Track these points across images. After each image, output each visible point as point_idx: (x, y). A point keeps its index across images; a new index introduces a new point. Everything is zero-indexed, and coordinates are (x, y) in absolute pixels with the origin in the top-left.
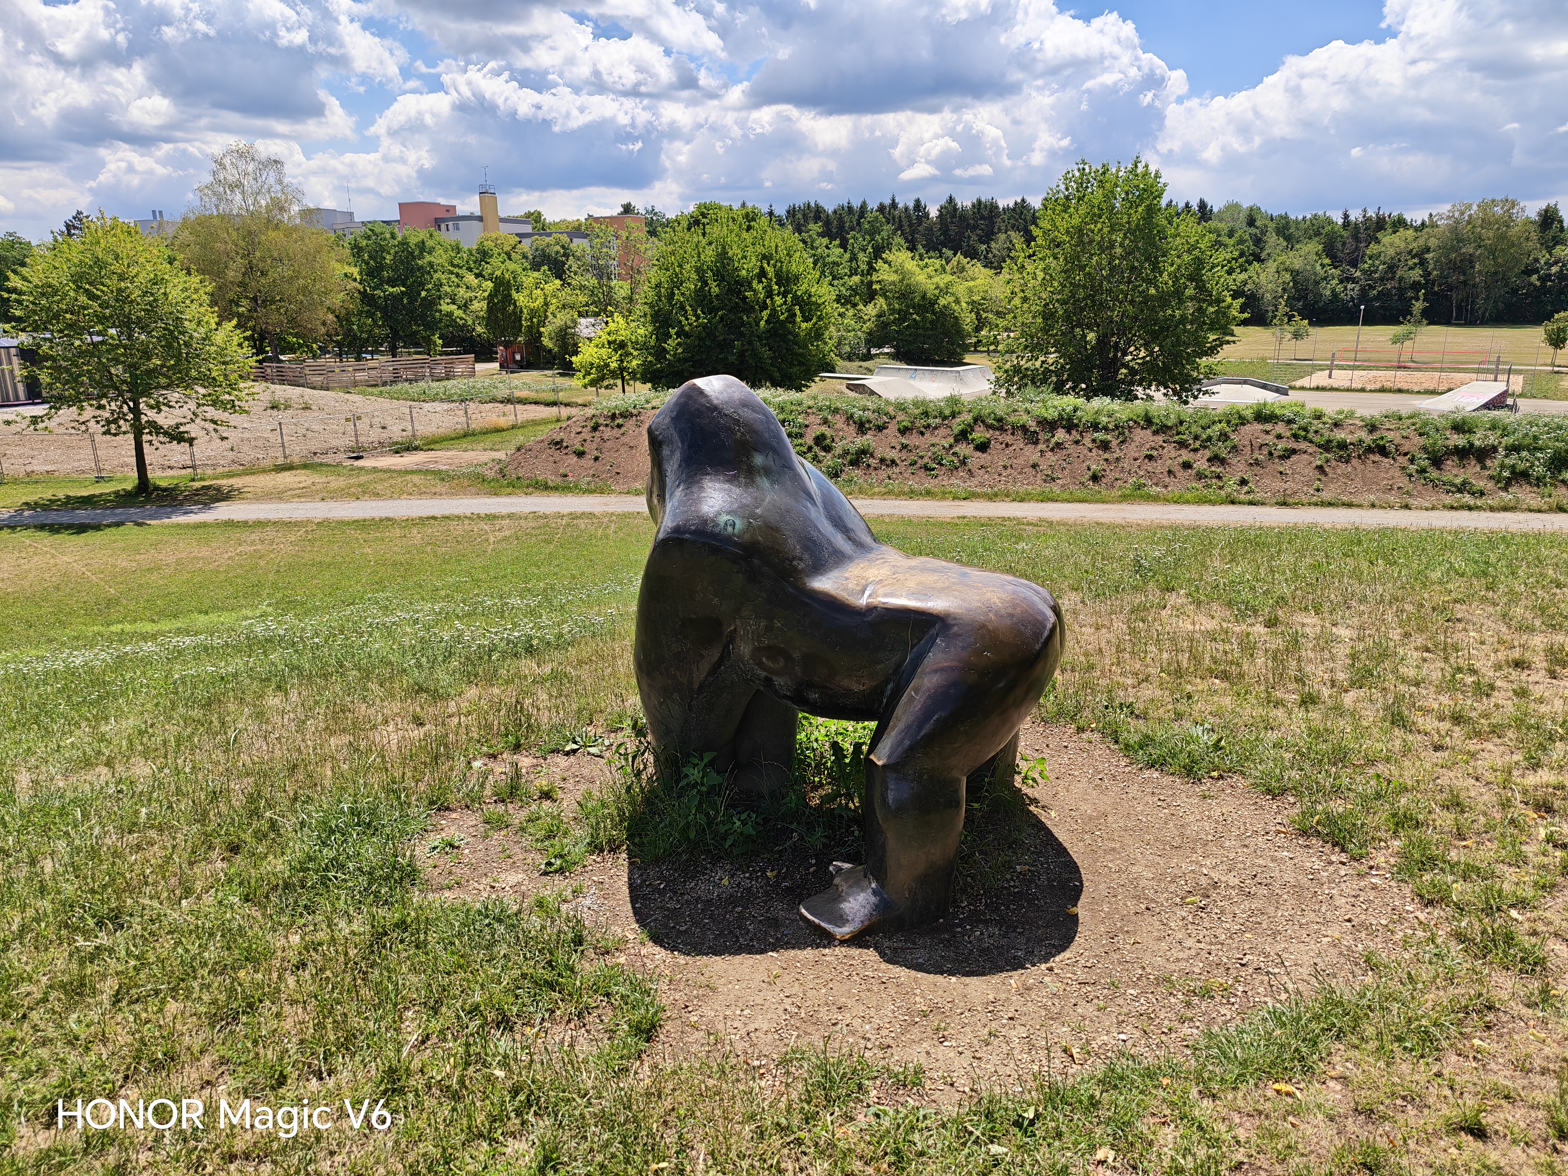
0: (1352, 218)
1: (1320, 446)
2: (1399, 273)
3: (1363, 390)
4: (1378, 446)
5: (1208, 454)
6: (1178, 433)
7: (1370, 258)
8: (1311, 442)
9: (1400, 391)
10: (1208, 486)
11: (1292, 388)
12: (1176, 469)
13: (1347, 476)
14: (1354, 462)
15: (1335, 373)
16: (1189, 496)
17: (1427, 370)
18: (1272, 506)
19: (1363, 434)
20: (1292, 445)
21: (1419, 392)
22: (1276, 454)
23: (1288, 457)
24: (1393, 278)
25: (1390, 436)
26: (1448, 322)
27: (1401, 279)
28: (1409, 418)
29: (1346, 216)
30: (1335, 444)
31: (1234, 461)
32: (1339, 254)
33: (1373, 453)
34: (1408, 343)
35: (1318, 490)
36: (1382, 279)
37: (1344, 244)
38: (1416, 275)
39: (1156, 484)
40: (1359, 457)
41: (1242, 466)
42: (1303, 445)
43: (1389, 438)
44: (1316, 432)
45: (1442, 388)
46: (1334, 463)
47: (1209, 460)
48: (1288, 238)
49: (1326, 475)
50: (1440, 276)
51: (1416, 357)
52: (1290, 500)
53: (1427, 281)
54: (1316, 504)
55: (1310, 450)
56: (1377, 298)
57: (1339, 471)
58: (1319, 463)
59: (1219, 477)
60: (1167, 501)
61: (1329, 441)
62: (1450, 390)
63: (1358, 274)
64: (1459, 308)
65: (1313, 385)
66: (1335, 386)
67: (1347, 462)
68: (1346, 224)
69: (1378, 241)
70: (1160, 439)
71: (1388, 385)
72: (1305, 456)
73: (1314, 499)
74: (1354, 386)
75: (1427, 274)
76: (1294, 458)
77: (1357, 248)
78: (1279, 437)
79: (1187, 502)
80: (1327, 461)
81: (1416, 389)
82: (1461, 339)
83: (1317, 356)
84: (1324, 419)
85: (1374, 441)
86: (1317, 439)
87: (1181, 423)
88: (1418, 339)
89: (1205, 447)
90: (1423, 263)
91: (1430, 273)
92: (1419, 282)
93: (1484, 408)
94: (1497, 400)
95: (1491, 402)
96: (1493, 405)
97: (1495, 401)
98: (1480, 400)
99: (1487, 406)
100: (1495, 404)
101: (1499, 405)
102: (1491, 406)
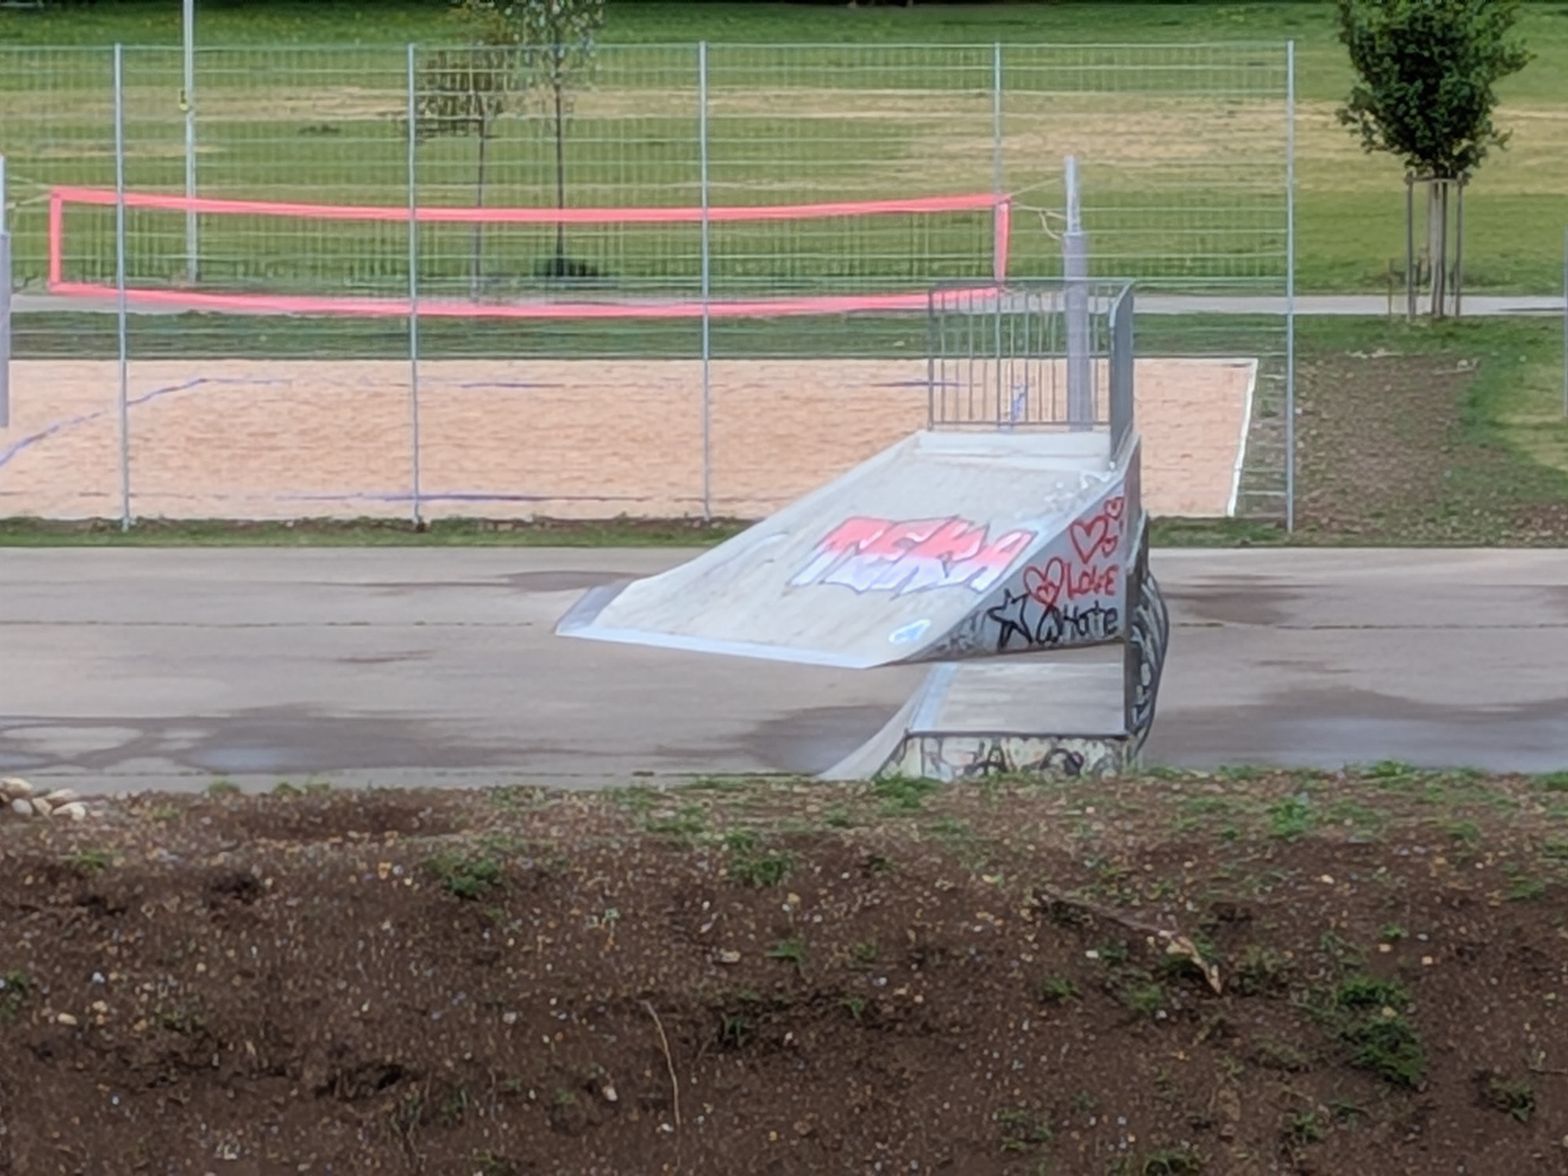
93: (993, 630)
94: (1066, 568)
95: (1035, 582)
96: (1051, 608)
97: (1054, 574)
98: (959, 574)
99: (1012, 614)
100: (1063, 602)
101: (1085, 603)
102: (1034, 613)
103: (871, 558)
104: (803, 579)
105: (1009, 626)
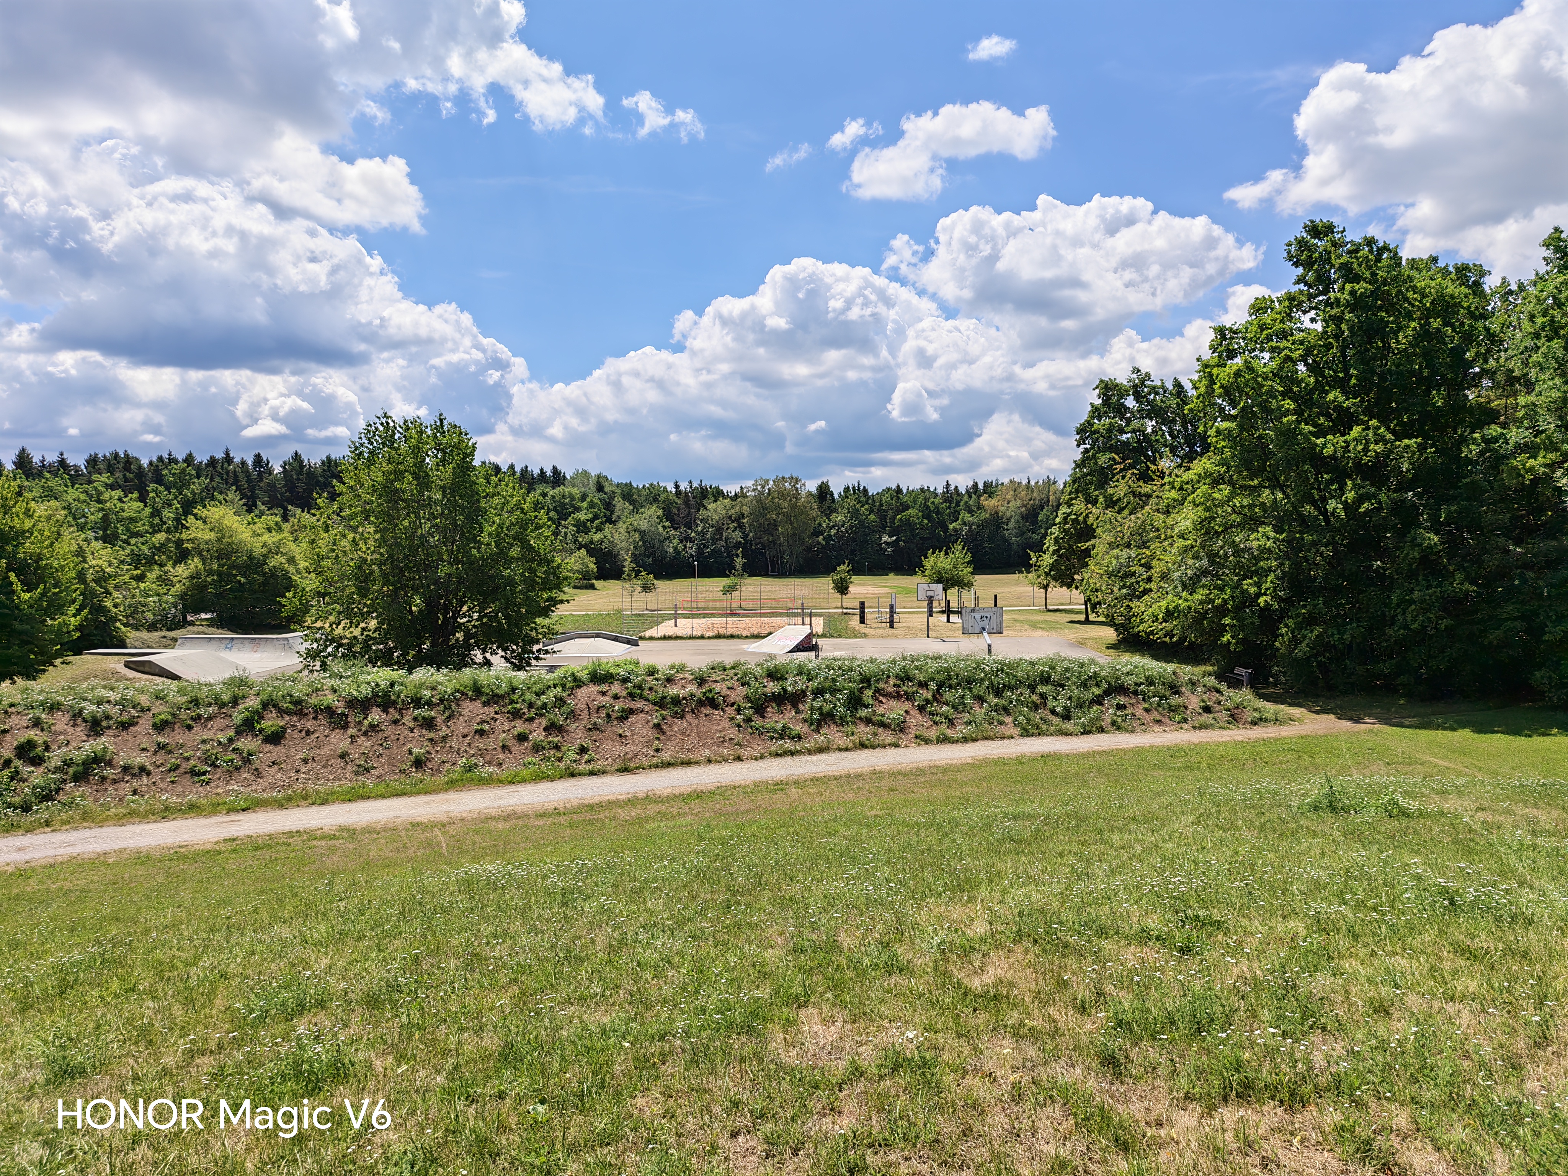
0: (682, 488)
1: (655, 704)
2: (725, 534)
3: (702, 637)
4: (708, 698)
5: (544, 722)
6: (512, 702)
7: (701, 521)
8: (647, 700)
9: (732, 636)
10: (545, 759)
11: (641, 638)
12: (511, 743)
13: (683, 732)
14: (689, 717)
15: (680, 621)
16: (525, 773)
17: (753, 615)
18: (613, 774)
19: (693, 688)
20: (628, 705)
21: (747, 637)
22: (614, 715)
23: (627, 718)
24: (720, 539)
25: (718, 687)
26: (766, 575)
27: (727, 539)
28: (733, 668)
29: (677, 487)
30: (669, 700)
31: (572, 727)
32: (676, 517)
33: (705, 706)
34: (735, 594)
35: (657, 750)
36: (712, 539)
37: (679, 509)
38: (737, 536)
39: (490, 763)
40: (693, 711)
41: (581, 733)
42: (639, 704)
43: (717, 689)
44: (651, 689)
45: (764, 632)
46: (670, 719)
47: (545, 729)
48: (632, 502)
49: (664, 733)
50: (755, 538)
51: (745, 604)
52: (632, 765)
53: (746, 542)
54: (656, 766)
55: (647, 709)
56: (711, 555)
57: (676, 728)
58: (656, 721)
59: (557, 748)
60: (500, 782)
61: (664, 698)
62: (770, 634)
63: (693, 535)
64: (772, 562)
65: (660, 634)
66: (680, 634)
67: (682, 717)
68: (678, 493)
69: (705, 508)
70: (491, 710)
71: (723, 631)
72: (643, 715)
73: (655, 760)
74: (695, 634)
75: (745, 536)
76: (632, 718)
77: (689, 513)
78: (616, 697)
79: (524, 781)
80: (664, 719)
81: (744, 634)
82: (777, 588)
83: (660, 607)
84: (660, 676)
85: (704, 694)
86: (652, 696)
87: (514, 690)
88: (744, 588)
89: (542, 715)
90: (741, 526)
91: (747, 535)
92: (740, 542)
93: (796, 649)
94: (805, 642)
95: (801, 643)
96: (803, 646)
97: (803, 642)
98: (792, 642)
99: (798, 647)
100: (805, 646)
101: (807, 646)
102: (801, 647)
103: (781, 641)
104: (774, 643)
105: (798, 649)
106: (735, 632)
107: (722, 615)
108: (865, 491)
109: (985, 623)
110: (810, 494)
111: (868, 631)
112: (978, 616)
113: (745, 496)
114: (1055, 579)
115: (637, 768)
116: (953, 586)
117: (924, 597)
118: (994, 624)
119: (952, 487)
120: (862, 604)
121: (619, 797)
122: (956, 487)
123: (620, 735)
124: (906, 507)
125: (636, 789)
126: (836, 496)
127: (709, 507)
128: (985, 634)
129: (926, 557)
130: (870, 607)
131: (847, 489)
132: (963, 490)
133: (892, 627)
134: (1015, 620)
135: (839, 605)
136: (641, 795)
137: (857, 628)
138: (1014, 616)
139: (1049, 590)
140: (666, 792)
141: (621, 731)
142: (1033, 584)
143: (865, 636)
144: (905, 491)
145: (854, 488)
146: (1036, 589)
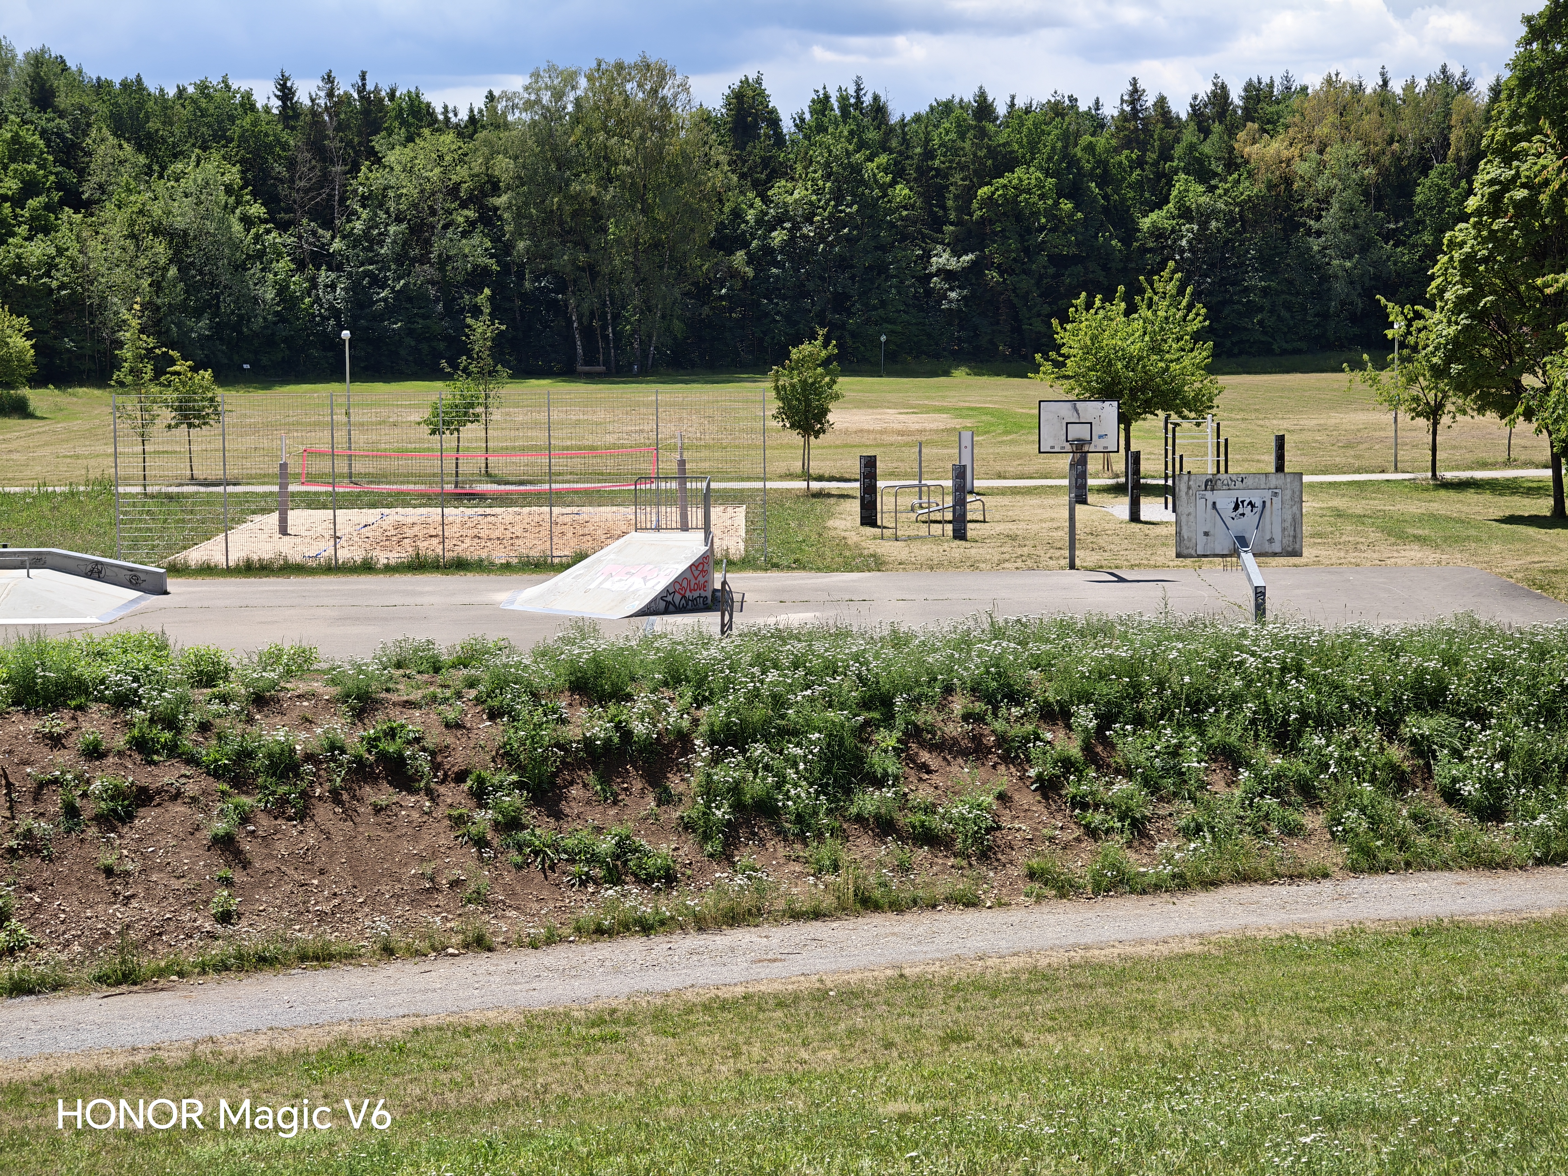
0: (302, 98)
1: (217, 773)
2: (437, 244)
3: (367, 567)
4: (383, 757)
7: (364, 201)
8: (192, 760)
9: (460, 565)
11: (175, 570)
13: (305, 861)
14: (324, 813)
15: (297, 517)
17: (526, 500)
18: (85, 990)
20: (135, 775)
21: (507, 567)
22: (90, 809)
23: (128, 817)
24: (423, 259)
25: (414, 722)
26: (567, 372)
27: (444, 260)
28: (462, 663)
29: (285, 91)
30: (261, 761)
32: (283, 190)
33: (372, 778)
34: (471, 432)
35: (225, 917)
36: (401, 258)
37: (292, 164)
38: (476, 249)
40: (335, 796)
42: (167, 775)
43: (413, 728)
44: (204, 727)
45: (563, 550)
46: (265, 822)
49: (246, 865)
50: (533, 255)
51: (499, 465)
52: (145, 962)
53: (506, 269)
54: (222, 967)
55: (191, 789)
56: (391, 311)
57: (281, 848)
58: (220, 827)
61: (245, 755)
62: (580, 557)
63: (337, 245)
64: (588, 333)
65: (236, 556)
66: (295, 557)
67: (302, 815)
68: (289, 111)
69: (377, 159)
71: (431, 548)
72: (178, 809)
73: (216, 949)
74: (344, 555)
75: (502, 249)
76: (146, 818)
77: (325, 179)
78: (94, 752)
80: (245, 819)
81: (500, 556)
82: (601, 415)
83: (233, 471)
84: (235, 687)
85: (372, 742)
86: (209, 750)
88: (496, 415)
90: (488, 218)
91: (508, 248)
92: (486, 269)
93: (663, 604)
94: (689, 582)
95: (677, 587)
96: (684, 597)
97: (685, 584)
98: (650, 584)
99: (669, 598)
100: (688, 594)
101: (696, 594)
102: (677, 598)
103: (617, 578)
104: (592, 586)
105: (668, 603)
106: (468, 550)
107: (428, 500)
108: (879, 110)
109: (1247, 523)
110: (706, 118)
111: (889, 549)
112: (1225, 500)
113: (499, 124)
114: (1462, 387)
115: (161, 973)
116: (1149, 407)
117: (1060, 443)
118: (1274, 524)
119: (1150, 100)
120: (869, 464)
121: (106, 1062)
122: (1162, 101)
123: (109, 871)
124: (1007, 163)
125: (157, 1037)
126: (787, 126)
127: (391, 158)
128: (1247, 558)
129: (1065, 319)
130: (892, 475)
131: (821, 104)
132: (1181, 109)
133: (960, 535)
134: (1339, 514)
135: (797, 467)
136: (174, 1057)
137: (853, 538)
138: (1339, 503)
139: (1445, 420)
140: (252, 1047)
141: (109, 859)
142: (1394, 403)
143: (877, 564)
144: (1001, 110)
145: (843, 99)
146: (1404, 417)
